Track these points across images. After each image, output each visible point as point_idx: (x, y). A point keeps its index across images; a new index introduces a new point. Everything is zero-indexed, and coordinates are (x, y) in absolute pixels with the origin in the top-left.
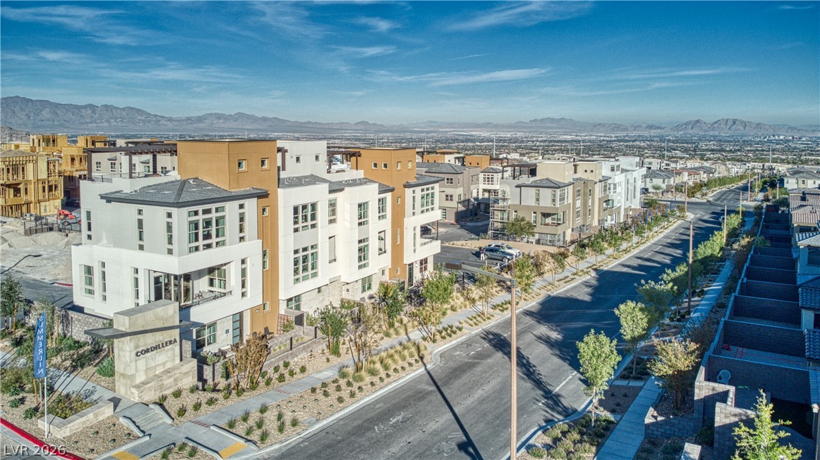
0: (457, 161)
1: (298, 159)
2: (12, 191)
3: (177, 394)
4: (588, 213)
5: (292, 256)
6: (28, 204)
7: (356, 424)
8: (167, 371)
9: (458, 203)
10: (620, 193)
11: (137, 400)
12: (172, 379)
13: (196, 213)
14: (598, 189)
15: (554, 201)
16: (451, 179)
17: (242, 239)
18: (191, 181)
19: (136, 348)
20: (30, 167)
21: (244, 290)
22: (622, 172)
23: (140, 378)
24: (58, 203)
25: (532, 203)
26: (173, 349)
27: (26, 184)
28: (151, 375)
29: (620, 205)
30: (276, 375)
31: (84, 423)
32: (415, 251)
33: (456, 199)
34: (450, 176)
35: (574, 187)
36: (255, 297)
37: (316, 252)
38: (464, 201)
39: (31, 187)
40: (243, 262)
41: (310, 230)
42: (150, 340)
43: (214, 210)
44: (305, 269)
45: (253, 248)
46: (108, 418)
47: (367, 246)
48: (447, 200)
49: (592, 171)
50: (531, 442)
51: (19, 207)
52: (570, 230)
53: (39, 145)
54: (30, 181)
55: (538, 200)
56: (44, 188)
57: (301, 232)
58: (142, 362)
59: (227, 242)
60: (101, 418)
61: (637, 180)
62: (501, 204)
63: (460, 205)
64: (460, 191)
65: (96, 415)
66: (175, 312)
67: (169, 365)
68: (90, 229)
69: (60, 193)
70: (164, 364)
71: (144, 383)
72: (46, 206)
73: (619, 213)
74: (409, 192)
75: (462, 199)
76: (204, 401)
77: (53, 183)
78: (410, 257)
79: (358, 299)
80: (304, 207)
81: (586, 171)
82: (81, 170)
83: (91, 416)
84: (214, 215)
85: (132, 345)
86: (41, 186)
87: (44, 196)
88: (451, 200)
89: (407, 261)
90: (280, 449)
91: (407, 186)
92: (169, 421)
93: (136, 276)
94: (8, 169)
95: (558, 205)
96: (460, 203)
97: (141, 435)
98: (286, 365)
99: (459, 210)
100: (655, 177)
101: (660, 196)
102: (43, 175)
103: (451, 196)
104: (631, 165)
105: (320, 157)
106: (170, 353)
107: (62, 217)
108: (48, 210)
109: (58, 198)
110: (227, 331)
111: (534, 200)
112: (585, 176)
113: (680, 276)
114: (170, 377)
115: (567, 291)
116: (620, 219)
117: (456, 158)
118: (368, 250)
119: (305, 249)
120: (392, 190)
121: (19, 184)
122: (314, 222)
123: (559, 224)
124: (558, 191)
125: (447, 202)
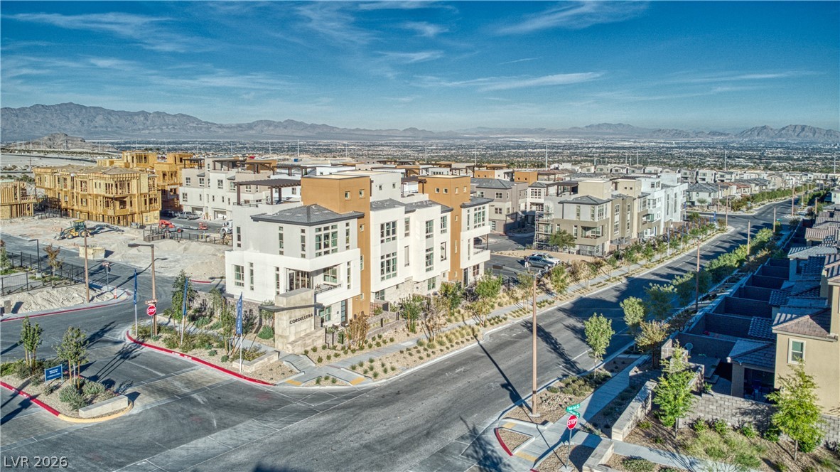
0: (506, 176)
1: (380, 187)
2: (118, 203)
3: (315, 350)
4: (626, 226)
5: (380, 261)
6: (133, 214)
7: (433, 371)
8: (308, 335)
9: (507, 216)
10: (660, 208)
11: (291, 352)
12: (311, 340)
13: (320, 230)
14: (637, 207)
15: (593, 216)
16: (501, 194)
17: (347, 247)
18: (313, 207)
19: (290, 318)
20: (134, 183)
21: (349, 284)
22: (662, 188)
23: (292, 338)
24: (157, 213)
25: (574, 217)
26: (310, 320)
27: (131, 198)
28: (298, 337)
29: (659, 218)
30: (374, 343)
31: (262, 364)
32: (469, 258)
33: (504, 212)
34: (499, 191)
35: (612, 204)
36: (356, 290)
37: (396, 258)
38: (512, 214)
39: (135, 200)
40: (348, 263)
41: (392, 242)
42: (298, 313)
43: (330, 228)
44: (388, 270)
45: (355, 253)
46: (276, 362)
47: (432, 254)
48: (496, 213)
49: (631, 188)
50: (550, 385)
51: (125, 216)
52: (608, 242)
53: (133, 162)
54: (135, 195)
55: (578, 215)
56: (146, 200)
57: (385, 243)
58: (293, 328)
59: (338, 250)
60: (271, 362)
61: (677, 195)
62: (545, 218)
63: (508, 218)
64: (509, 204)
65: (269, 360)
66: (312, 296)
67: (308, 331)
68: (239, 239)
69: (158, 205)
70: (305, 330)
71: (295, 342)
72: (147, 217)
73: (659, 226)
74: (464, 211)
75: (511, 212)
76: (332, 355)
77: (153, 196)
78: (465, 263)
79: (425, 294)
80: (388, 224)
81: (626, 188)
82: (171, 185)
83: (266, 359)
84: (330, 231)
85: (288, 316)
86: (143, 199)
87: (146, 208)
88: (500, 213)
89: (463, 266)
90: (386, 382)
91: (463, 206)
92: (314, 365)
93: (277, 272)
94: (116, 185)
95: (597, 220)
96: (508, 215)
97: (298, 372)
98: (380, 337)
99: (508, 222)
100: (701, 191)
101: (706, 209)
102: (145, 190)
103: (500, 210)
104: (673, 181)
105: (396, 186)
106: (308, 324)
107: (164, 226)
108: (149, 220)
109: (157, 209)
110: (338, 313)
111: (575, 215)
112: (625, 193)
113: (687, 281)
114: (310, 338)
115: (598, 294)
116: (659, 231)
117: (505, 173)
118: (433, 257)
119: (388, 256)
120: (451, 210)
121: (124, 198)
122: (394, 236)
123: (599, 237)
124: (597, 208)
125: (497, 215)
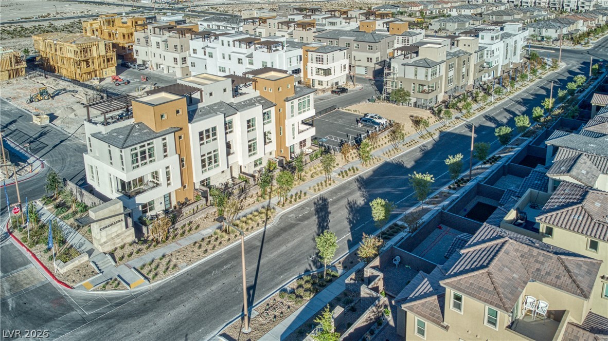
1: (211, 94)
2: (85, 63)
3: (122, 247)
4: (461, 77)
5: (200, 159)
6: (95, 71)
8: (118, 235)
9: (375, 64)
10: (498, 56)
11: (101, 251)
12: (120, 239)
13: (135, 149)
14: (474, 60)
15: (426, 76)
16: (372, 46)
17: (165, 156)
18: (137, 126)
19: (100, 227)
20: (94, 48)
21: (169, 182)
22: (502, 40)
23: (104, 240)
24: (114, 68)
25: (413, 77)
26: (121, 224)
27: (93, 59)
28: (109, 237)
29: (497, 64)
30: (181, 231)
31: (73, 265)
32: (294, 138)
33: (374, 61)
34: (371, 44)
36: (176, 184)
37: (217, 153)
38: (381, 62)
39: (96, 61)
40: (167, 168)
41: (212, 143)
42: (107, 222)
43: (146, 145)
44: (210, 164)
45: (173, 161)
46: (86, 262)
47: (256, 142)
48: (368, 61)
49: (469, 46)
51: (89, 73)
52: (443, 93)
54: (95, 57)
55: (416, 75)
56: (104, 60)
57: (205, 145)
58: (104, 232)
59: (156, 160)
60: (82, 262)
61: (517, 42)
62: (392, 76)
63: (376, 65)
64: (378, 54)
65: (80, 261)
66: (120, 207)
67: (119, 232)
68: (91, 147)
69: (114, 62)
70: (116, 232)
71: (105, 243)
72: (106, 71)
73: (497, 70)
74: (288, 104)
75: (379, 61)
76: (135, 250)
77: (110, 57)
78: (291, 140)
79: (251, 172)
80: (208, 131)
81: (465, 45)
82: (129, 43)
83: (77, 262)
84: (147, 148)
85: (98, 226)
86: (102, 59)
87: (104, 66)
88: (371, 61)
89: (288, 144)
91: (287, 100)
92: (114, 264)
93: (110, 177)
94: (81, 51)
95: (429, 79)
96: (377, 64)
97: (99, 272)
98: (190, 224)
99: (376, 69)
100: (550, 28)
101: (551, 43)
102: (103, 52)
103: (371, 59)
104: (514, 30)
105: (227, 90)
106: (119, 226)
107: (114, 81)
108: (108, 73)
109: (114, 66)
110: (161, 203)
111: (414, 75)
112: (464, 49)
114: (119, 239)
116: (497, 74)
117: (384, 23)
118: (256, 145)
119: (209, 153)
120: (275, 105)
121: (88, 60)
122: (214, 137)
123: (433, 90)
124: (430, 70)
125: (368, 63)
